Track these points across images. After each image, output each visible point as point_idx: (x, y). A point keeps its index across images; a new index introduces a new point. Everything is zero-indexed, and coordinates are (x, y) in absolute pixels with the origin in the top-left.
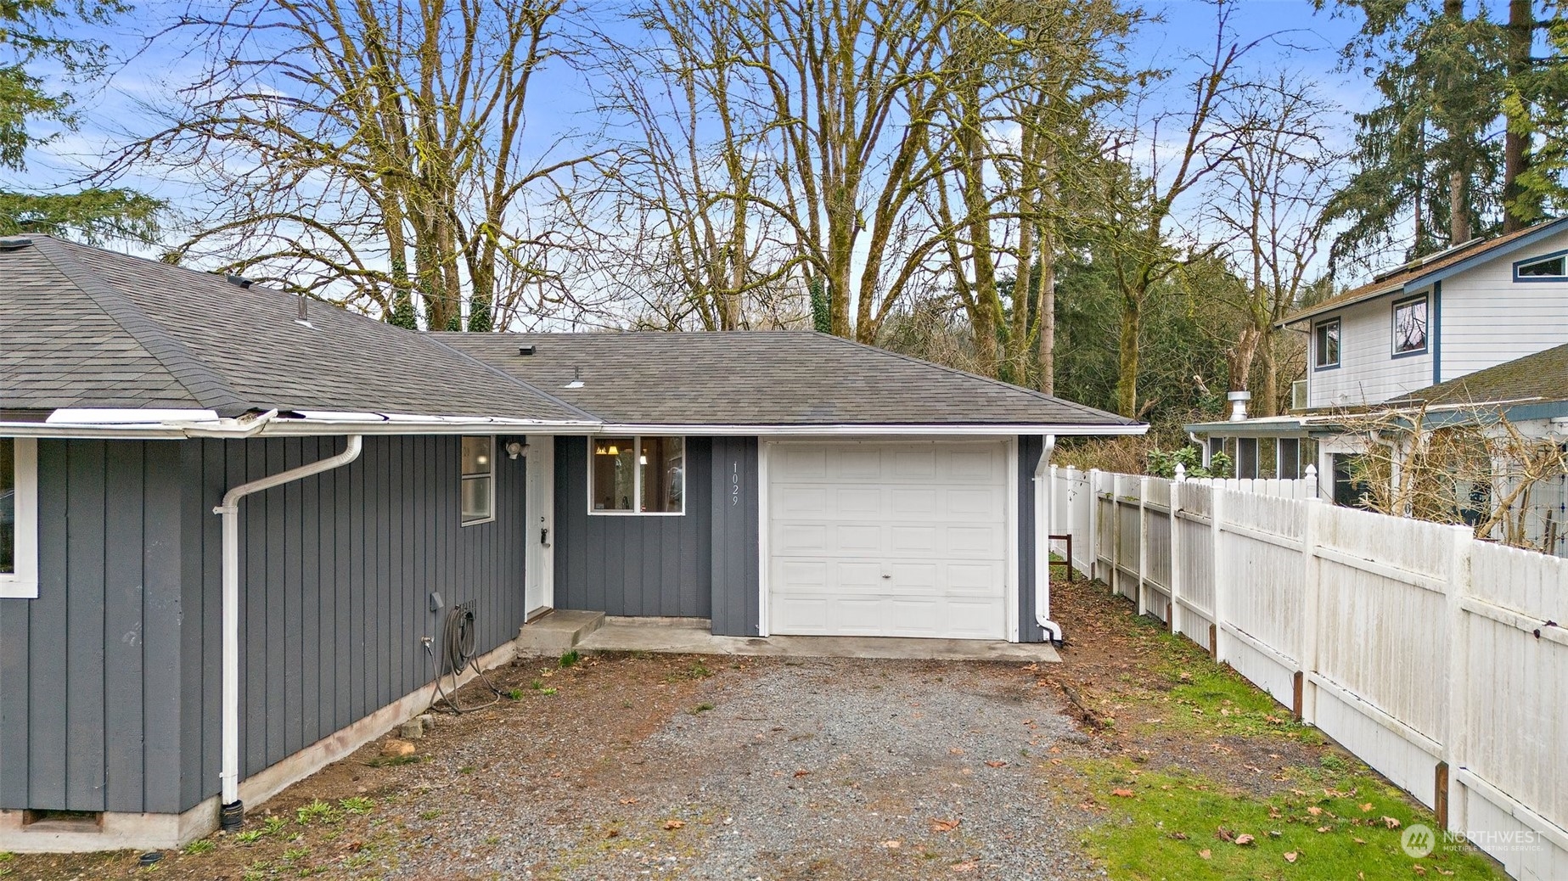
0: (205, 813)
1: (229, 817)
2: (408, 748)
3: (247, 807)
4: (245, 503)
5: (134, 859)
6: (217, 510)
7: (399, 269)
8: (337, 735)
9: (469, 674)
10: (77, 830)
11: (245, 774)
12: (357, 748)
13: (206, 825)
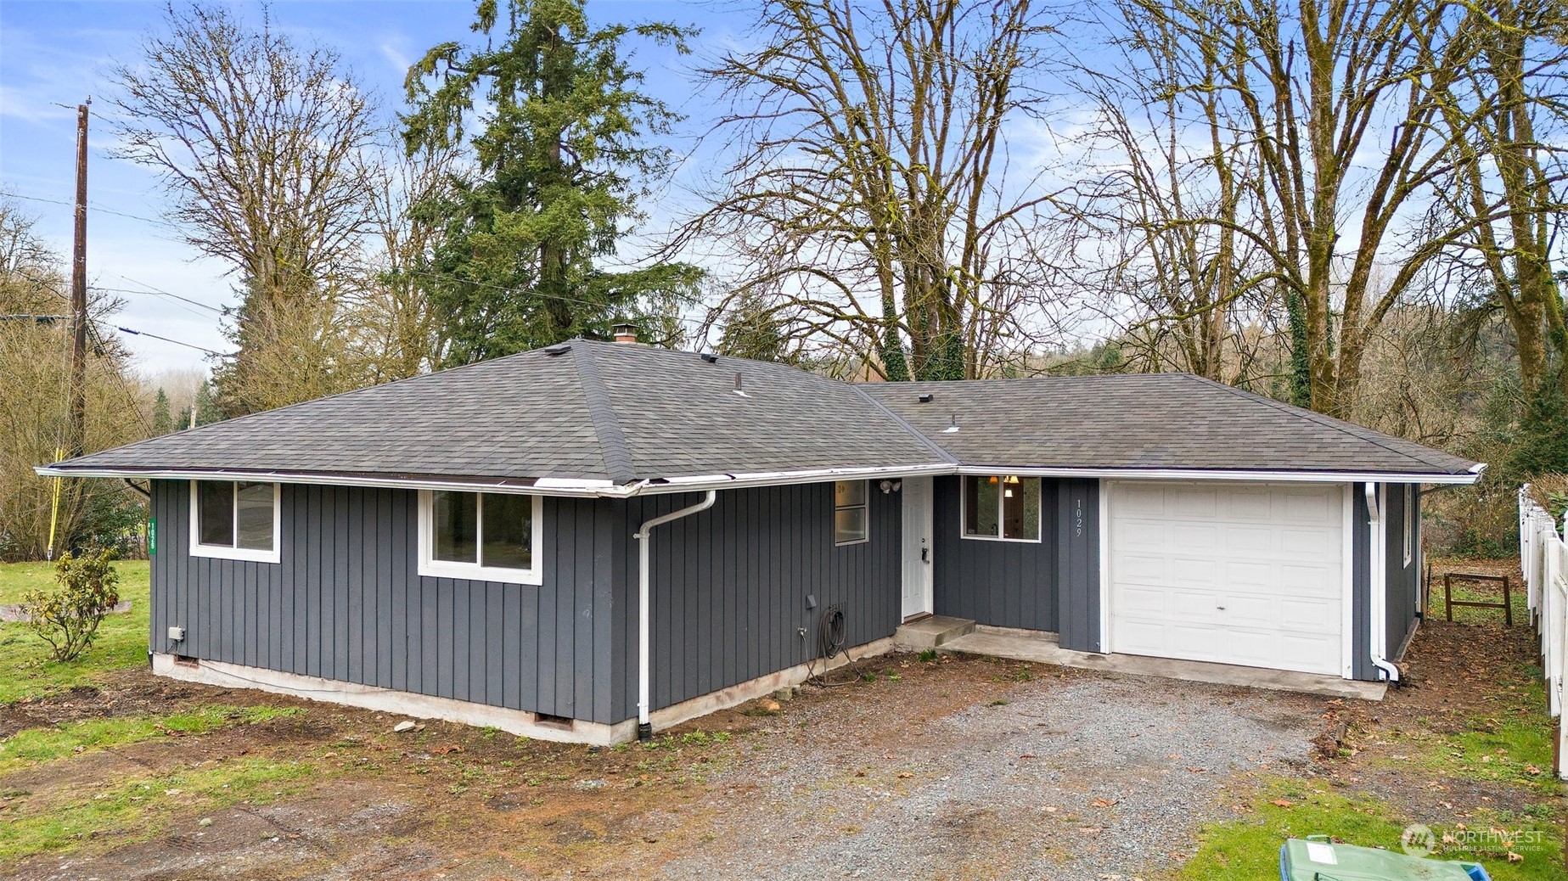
0: (628, 727)
1: (643, 732)
2: (774, 706)
3: (654, 729)
4: (654, 531)
5: (587, 750)
6: (636, 536)
7: (889, 309)
8: (726, 690)
9: (840, 660)
10: (560, 728)
11: (654, 707)
12: (742, 702)
13: (629, 735)
